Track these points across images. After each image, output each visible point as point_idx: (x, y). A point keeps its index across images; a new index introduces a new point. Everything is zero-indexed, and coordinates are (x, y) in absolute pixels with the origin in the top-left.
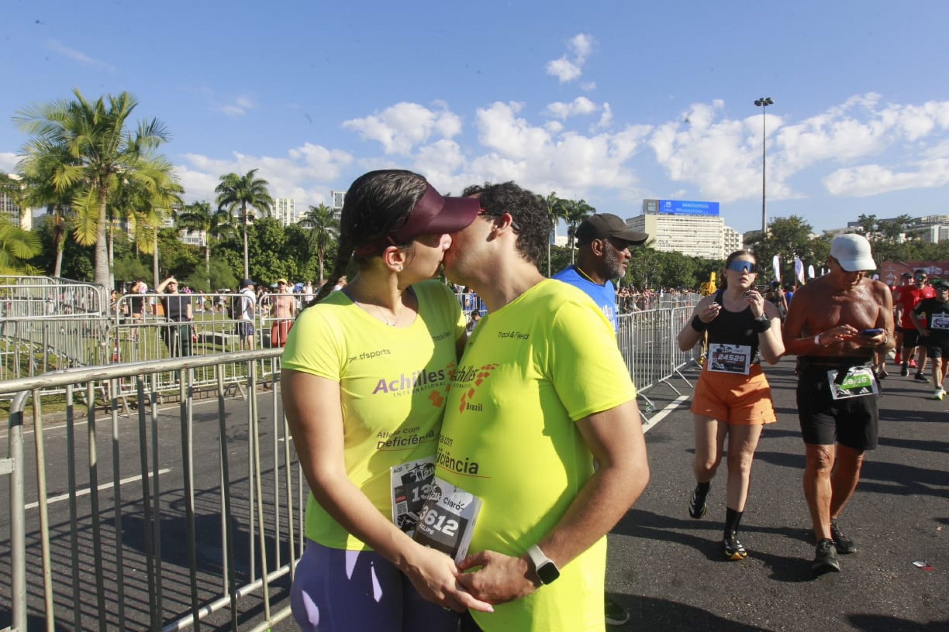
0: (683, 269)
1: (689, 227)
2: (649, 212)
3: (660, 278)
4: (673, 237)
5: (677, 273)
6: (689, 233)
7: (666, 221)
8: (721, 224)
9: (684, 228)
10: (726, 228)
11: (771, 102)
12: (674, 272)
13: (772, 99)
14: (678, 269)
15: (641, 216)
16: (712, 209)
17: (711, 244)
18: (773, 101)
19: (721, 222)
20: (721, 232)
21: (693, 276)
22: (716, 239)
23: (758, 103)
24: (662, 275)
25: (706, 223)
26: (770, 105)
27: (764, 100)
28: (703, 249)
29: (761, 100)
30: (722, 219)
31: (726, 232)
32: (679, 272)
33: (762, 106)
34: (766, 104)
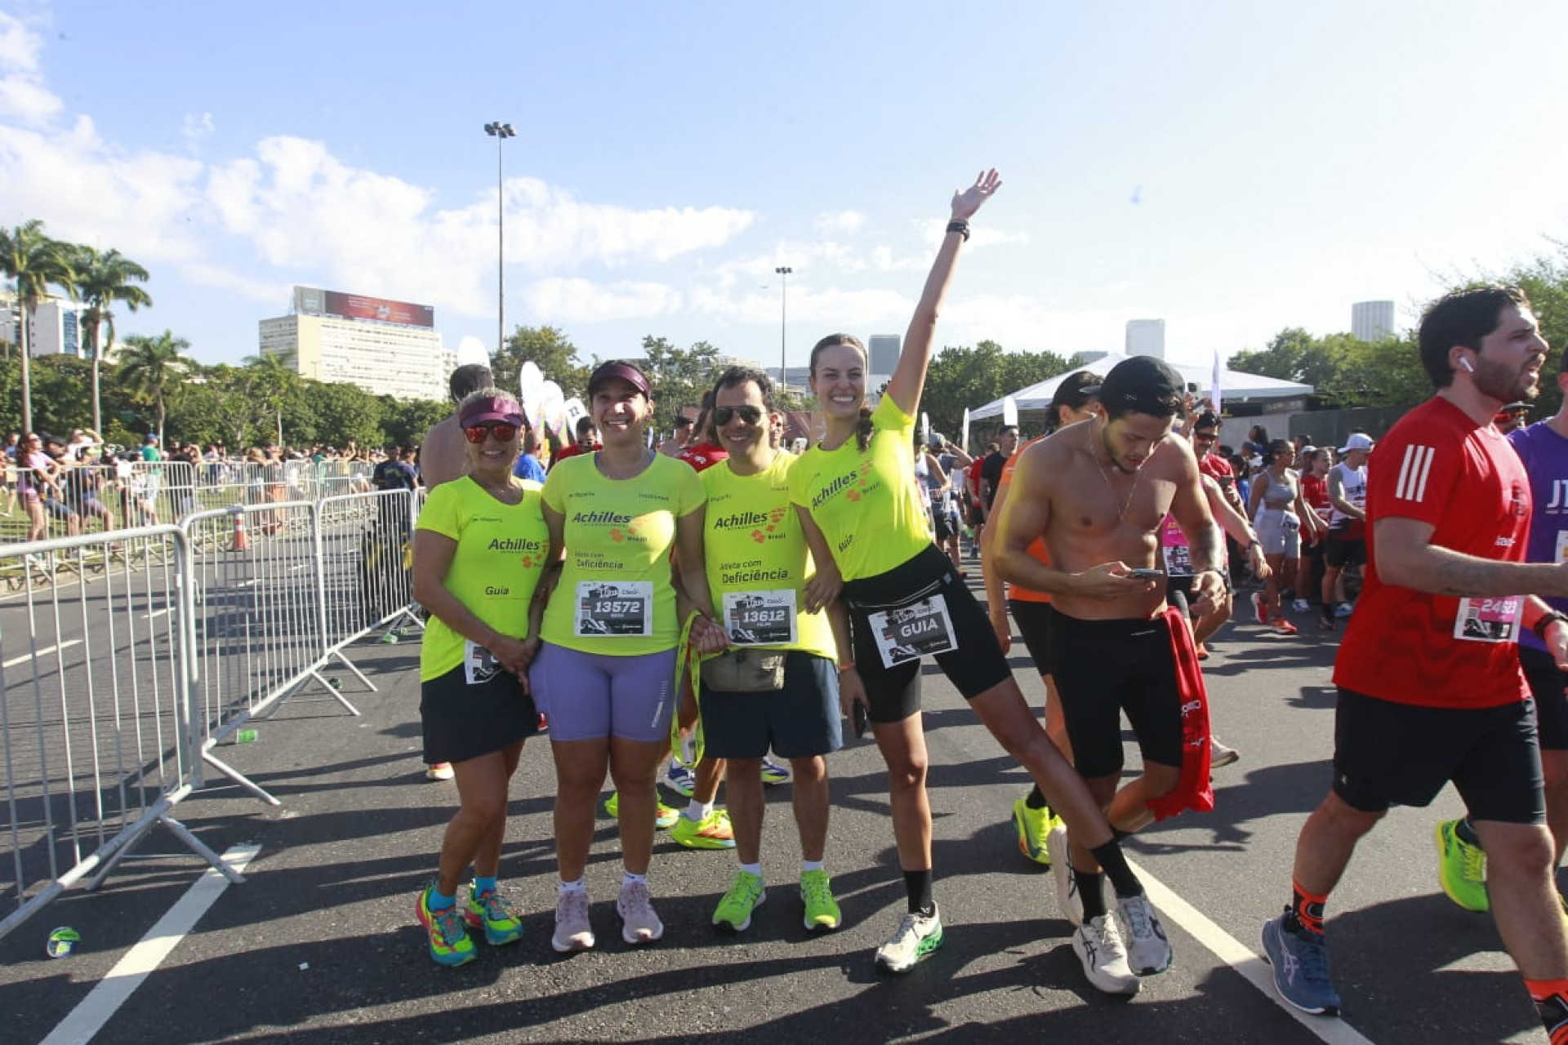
0: (358, 415)
1: (382, 345)
2: (306, 311)
3: (311, 432)
4: (351, 361)
5: (346, 422)
6: (381, 356)
7: (339, 330)
8: (436, 343)
9: (373, 346)
10: (446, 351)
11: (511, 133)
12: (341, 421)
13: (512, 128)
14: (348, 415)
15: (289, 317)
16: (421, 316)
17: (420, 377)
18: (515, 132)
19: (437, 340)
20: (437, 357)
21: (378, 430)
22: (429, 370)
23: (490, 129)
24: (317, 426)
25: (412, 339)
26: (509, 138)
27: (501, 125)
28: (406, 386)
29: (496, 124)
30: (438, 335)
31: (445, 358)
32: (351, 421)
33: (497, 136)
34: (503, 135)
